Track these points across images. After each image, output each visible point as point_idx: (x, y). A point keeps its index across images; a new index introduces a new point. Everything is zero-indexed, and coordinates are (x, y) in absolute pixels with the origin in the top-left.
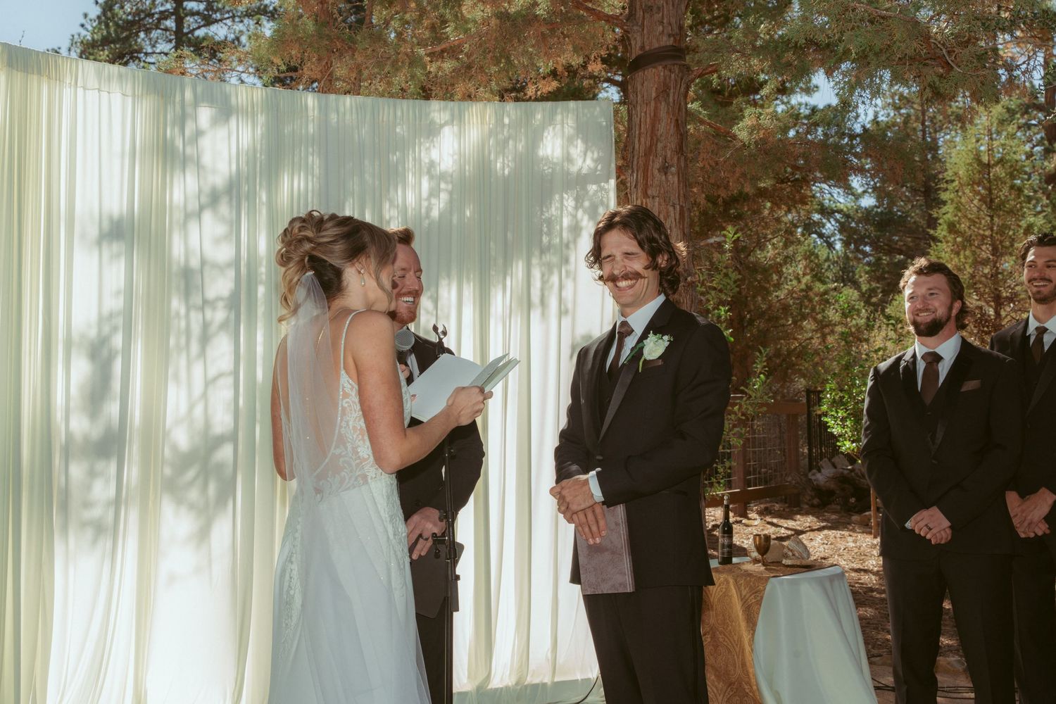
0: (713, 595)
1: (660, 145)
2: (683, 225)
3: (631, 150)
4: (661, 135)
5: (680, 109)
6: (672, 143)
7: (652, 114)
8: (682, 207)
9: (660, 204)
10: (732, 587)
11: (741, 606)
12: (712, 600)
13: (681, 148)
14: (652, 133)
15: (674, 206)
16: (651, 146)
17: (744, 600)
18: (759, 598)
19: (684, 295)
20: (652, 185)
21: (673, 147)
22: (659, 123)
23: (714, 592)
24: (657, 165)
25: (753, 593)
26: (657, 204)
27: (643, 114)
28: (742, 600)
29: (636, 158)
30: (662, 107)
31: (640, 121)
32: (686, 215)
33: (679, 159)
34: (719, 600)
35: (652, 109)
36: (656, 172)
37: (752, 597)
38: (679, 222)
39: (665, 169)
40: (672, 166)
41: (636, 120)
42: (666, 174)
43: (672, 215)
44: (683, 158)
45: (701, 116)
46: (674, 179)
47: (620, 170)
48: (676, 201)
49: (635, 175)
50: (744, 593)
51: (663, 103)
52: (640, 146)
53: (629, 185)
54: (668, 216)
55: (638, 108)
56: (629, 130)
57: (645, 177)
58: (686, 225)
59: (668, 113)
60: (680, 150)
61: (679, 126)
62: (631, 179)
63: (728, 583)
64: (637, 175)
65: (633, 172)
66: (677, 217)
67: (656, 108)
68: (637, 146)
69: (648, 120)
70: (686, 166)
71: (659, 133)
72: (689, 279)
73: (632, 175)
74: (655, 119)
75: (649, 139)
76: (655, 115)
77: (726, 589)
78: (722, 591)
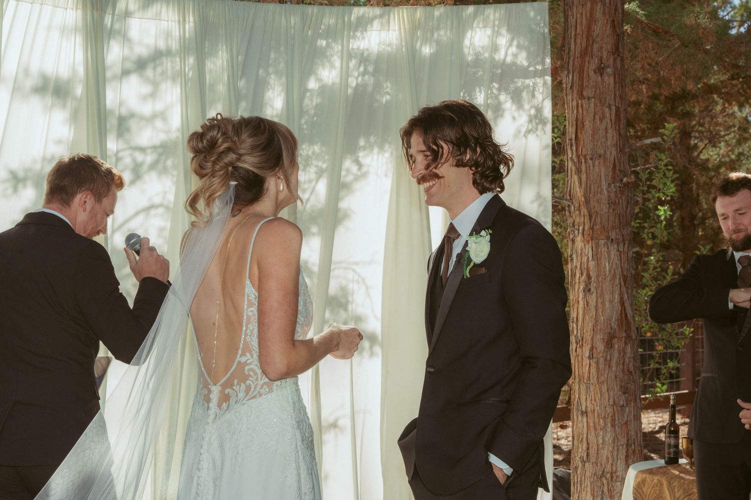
0: (647, 497)
1: (596, 46)
2: (619, 126)
3: (567, 51)
4: (597, 36)
5: (616, 10)
6: (608, 44)
7: (588, 15)
8: (617, 108)
9: (595, 105)
10: (666, 490)
13: (617, 49)
14: (588, 34)
15: (609, 107)
16: (587, 47)
19: (620, 195)
20: (587, 87)
21: (609, 47)
22: (595, 24)
23: (648, 494)
24: (593, 66)
26: (592, 105)
27: (578, 15)
29: (572, 59)
30: (598, 8)
31: (576, 22)
32: (622, 115)
33: (615, 60)
35: (588, 9)
36: (592, 73)
38: (615, 123)
39: (600, 70)
40: (608, 67)
41: (572, 21)
42: (601, 75)
43: (608, 115)
44: (619, 59)
45: (639, 17)
46: (609, 80)
47: (555, 72)
48: (612, 102)
49: (571, 77)
51: (599, 4)
52: (576, 46)
53: (565, 86)
54: (604, 118)
55: (575, 10)
56: (566, 29)
57: (581, 78)
58: (622, 126)
59: (604, 13)
60: (616, 51)
61: (616, 26)
62: (567, 79)
63: (662, 484)
64: (573, 76)
65: (568, 73)
66: (613, 118)
67: (592, 9)
68: (573, 47)
69: (584, 21)
70: (623, 66)
71: (595, 34)
72: (625, 180)
73: (567, 76)
74: (591, 20)
75: (585, 40)
76: (590, 16)
77: (660, 490)
78: (655, 493)
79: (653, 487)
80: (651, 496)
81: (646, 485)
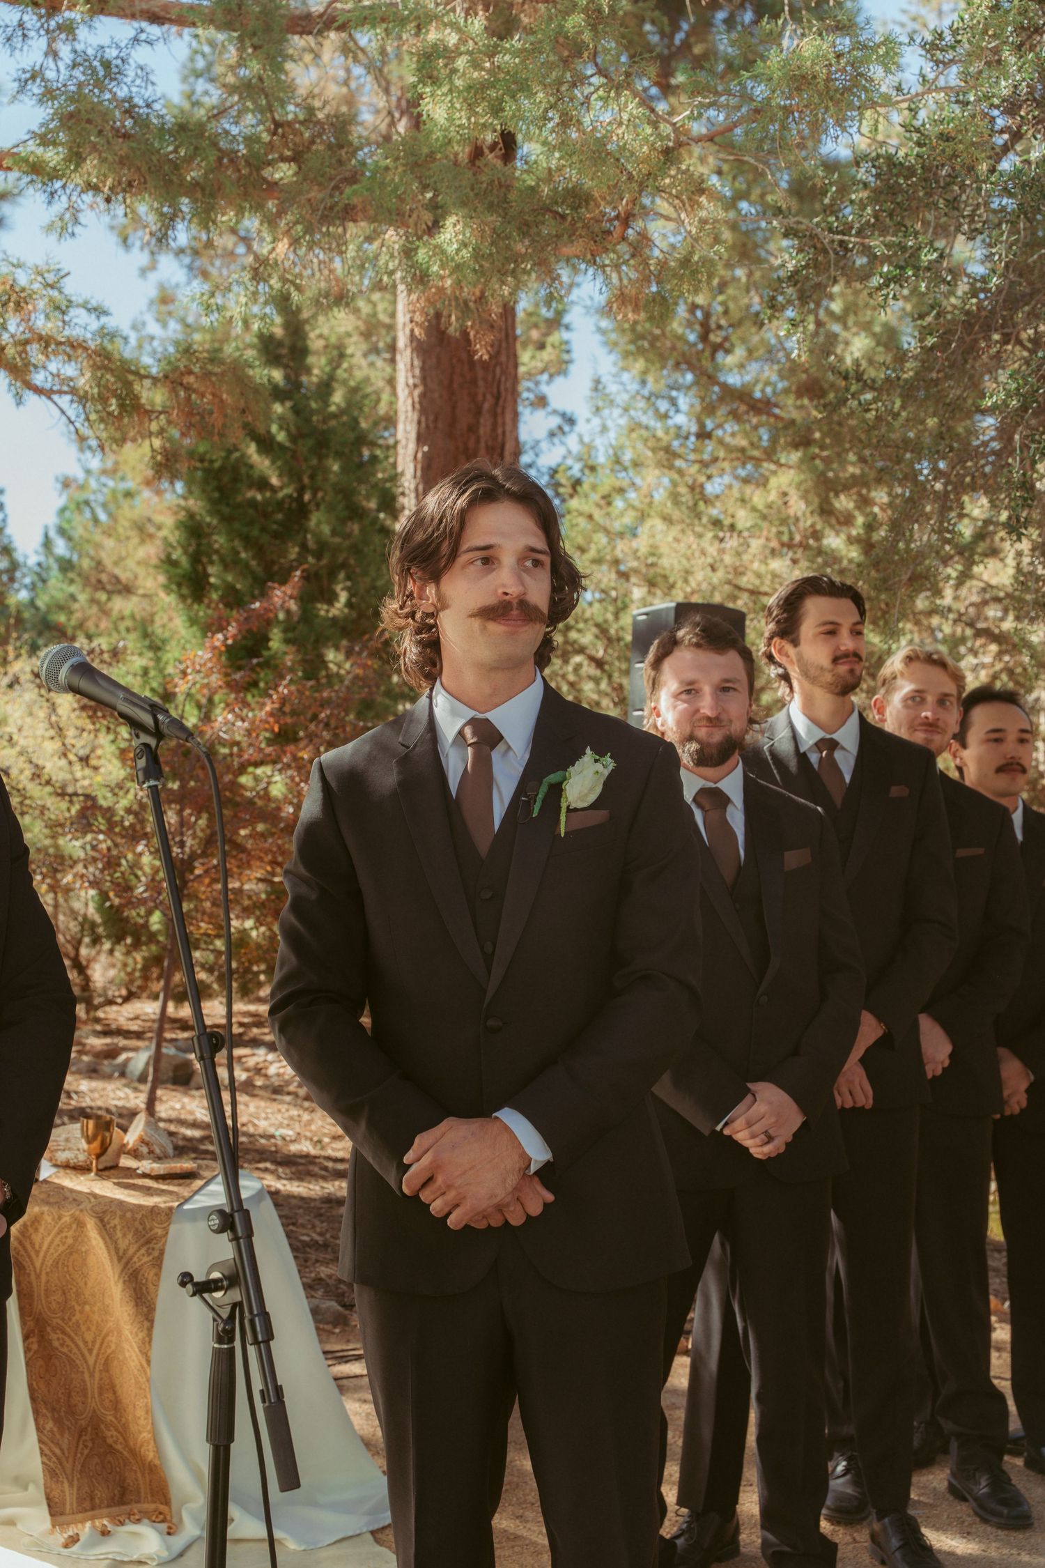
0: (42, 1254)
10: (92, 1234)
11: (118, 1271)
12: (38, 1264)
17: (124, 1261)
18: (156, 1253)
23: (45, 1247)
25: (143, 1245)
28: (120, 1259)
34: (56, 1263)
37: (143, 1251)
50: (123, 1244)
63: (81, 1225)
77: (75, 1239)
78: (64, 1244)
79: (60, 1231)
80: (52, 1250)
81: (42, 1229)
